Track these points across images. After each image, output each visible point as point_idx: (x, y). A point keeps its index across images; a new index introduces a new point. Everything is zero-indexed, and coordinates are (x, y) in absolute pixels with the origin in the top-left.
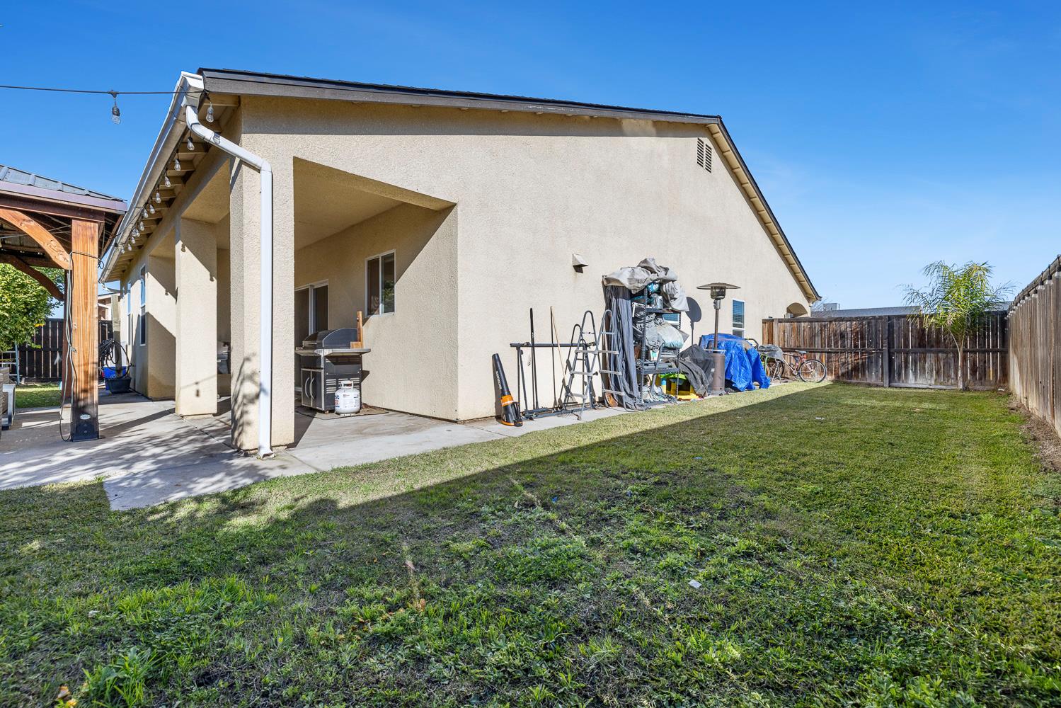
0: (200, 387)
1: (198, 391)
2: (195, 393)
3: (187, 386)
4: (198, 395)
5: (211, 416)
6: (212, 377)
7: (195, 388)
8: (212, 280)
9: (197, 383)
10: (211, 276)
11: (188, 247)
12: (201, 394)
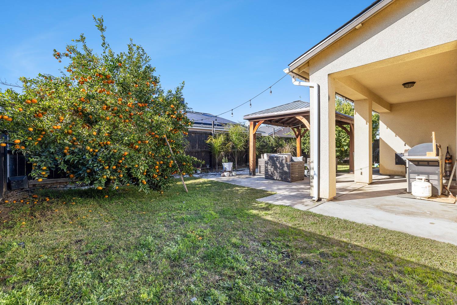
0: (362, 171)
1: (361, 173)
2: (360, 173)
3: (357, 170)
4: (361, 174)
5: (367, 184)
6: (367, 167)
7: (361, 171)
8: (367, 124)
9: (361, 169)
10: (367, 122)
11: (357, 112)
12: (363, 174)
